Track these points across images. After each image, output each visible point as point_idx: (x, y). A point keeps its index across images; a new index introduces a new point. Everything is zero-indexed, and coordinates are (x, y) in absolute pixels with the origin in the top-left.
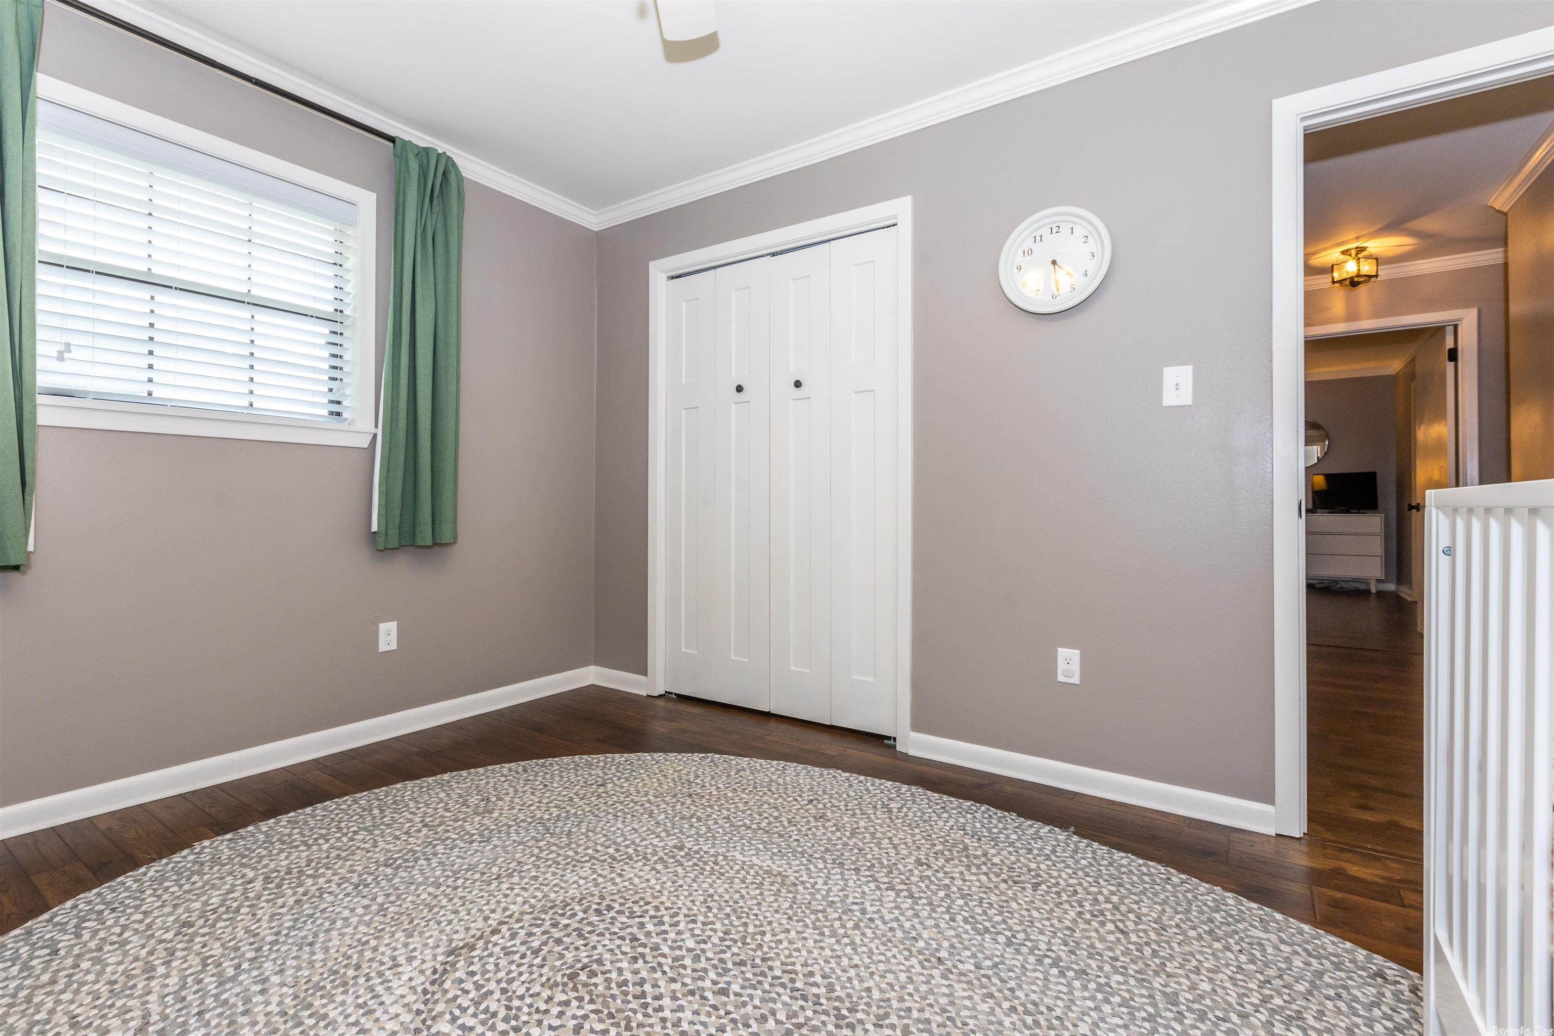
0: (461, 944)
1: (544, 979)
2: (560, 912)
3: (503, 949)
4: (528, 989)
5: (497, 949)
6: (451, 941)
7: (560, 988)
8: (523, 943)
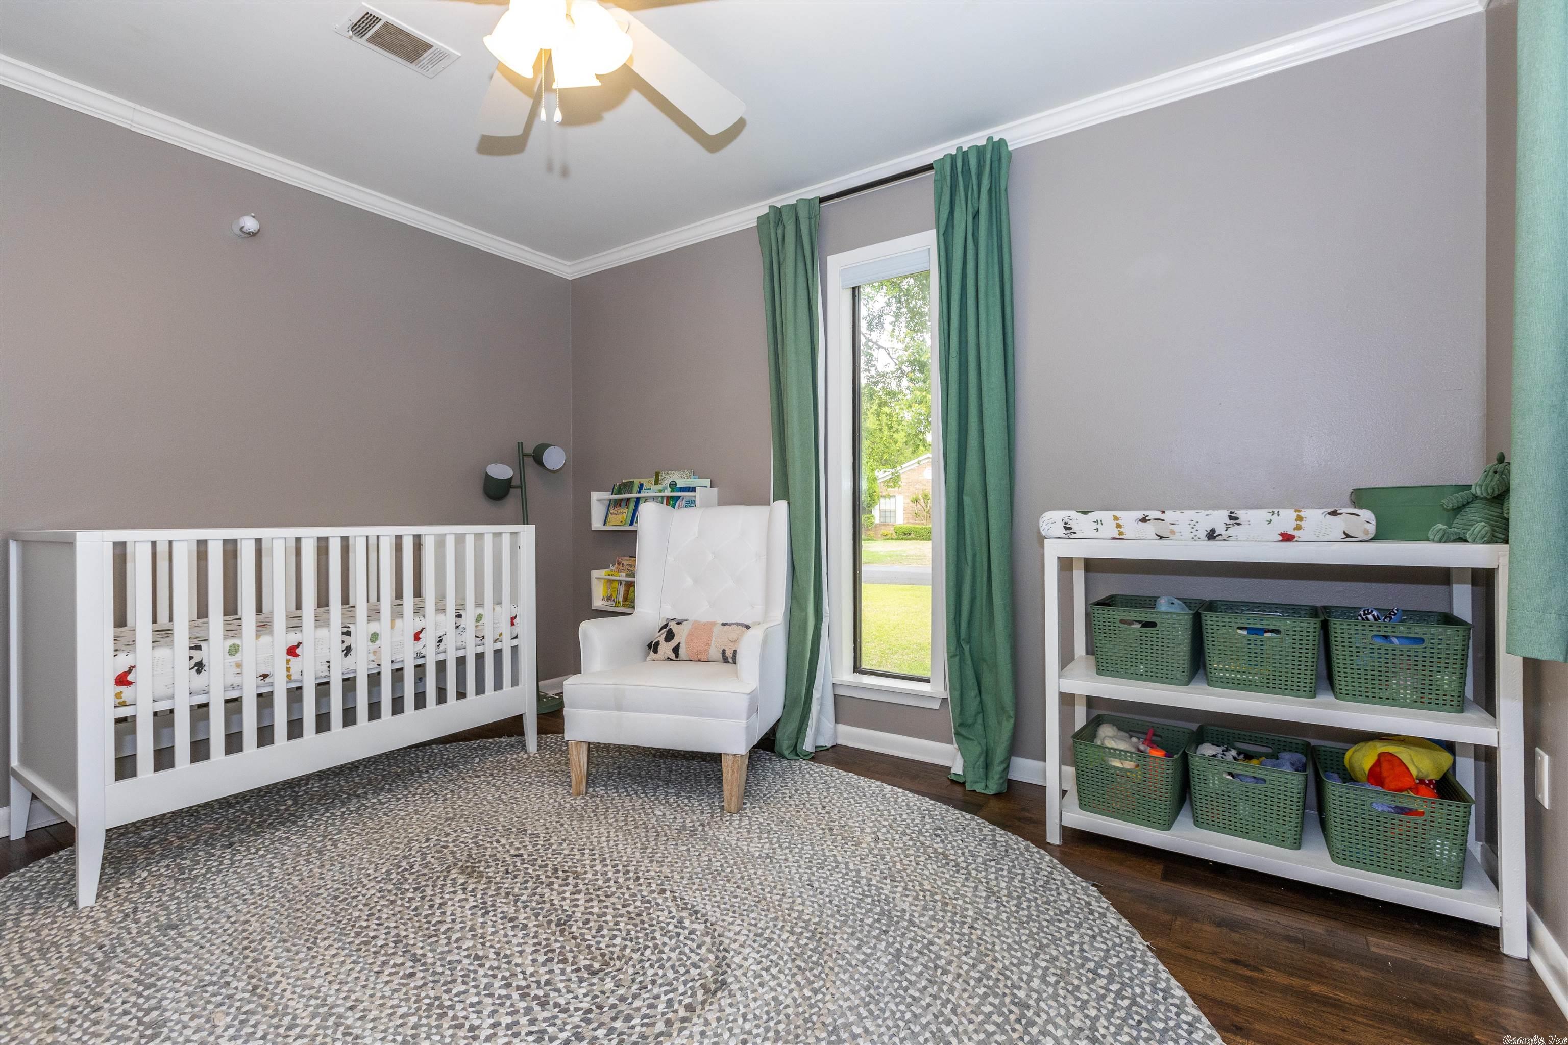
0: (719, 994)
1: (631, 963)
2: (625, 1037)
3: (675, 990)
4: (642, 954)
5: (681, 989)
6: (731, 995)
7: (615, 956)
8: (657, 997)
